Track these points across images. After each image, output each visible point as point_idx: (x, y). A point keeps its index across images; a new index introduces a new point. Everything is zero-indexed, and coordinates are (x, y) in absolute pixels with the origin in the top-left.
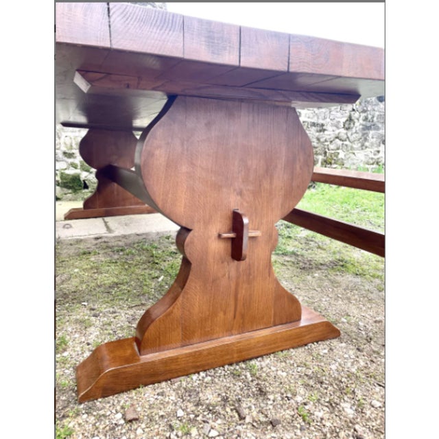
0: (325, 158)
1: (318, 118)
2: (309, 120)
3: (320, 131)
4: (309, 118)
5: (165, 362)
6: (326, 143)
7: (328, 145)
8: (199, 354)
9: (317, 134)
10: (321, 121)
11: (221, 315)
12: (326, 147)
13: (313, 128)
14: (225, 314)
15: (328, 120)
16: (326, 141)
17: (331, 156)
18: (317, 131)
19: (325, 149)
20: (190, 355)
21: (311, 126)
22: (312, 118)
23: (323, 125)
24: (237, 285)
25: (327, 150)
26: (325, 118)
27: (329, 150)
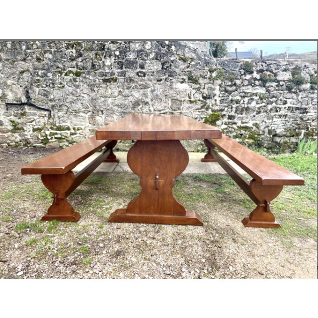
0: (307, 132)
1: (302, 104)
2: (294, 106)
3: (304, 113)
4: (293, 104)
5: (132, 217)
6: (309, 121)
7: (310, 123)
8: (144, 217)
9: (301, 115)
10: (304, 106)
11: (152, 206)
12: (308, 124)
13: (298, 111)
14: (154, 206)
15: (310, 105)
16: (308, 120)
17: (313, 130)
18: (301, 113)
19: (307, 125)
20: (140, 217)
21: (296, 110)
22: (296, 105)
23: (306, 109)
24: (158, 198)
25: (309, 126)
26: (308, 104)
27: (310, 126)
